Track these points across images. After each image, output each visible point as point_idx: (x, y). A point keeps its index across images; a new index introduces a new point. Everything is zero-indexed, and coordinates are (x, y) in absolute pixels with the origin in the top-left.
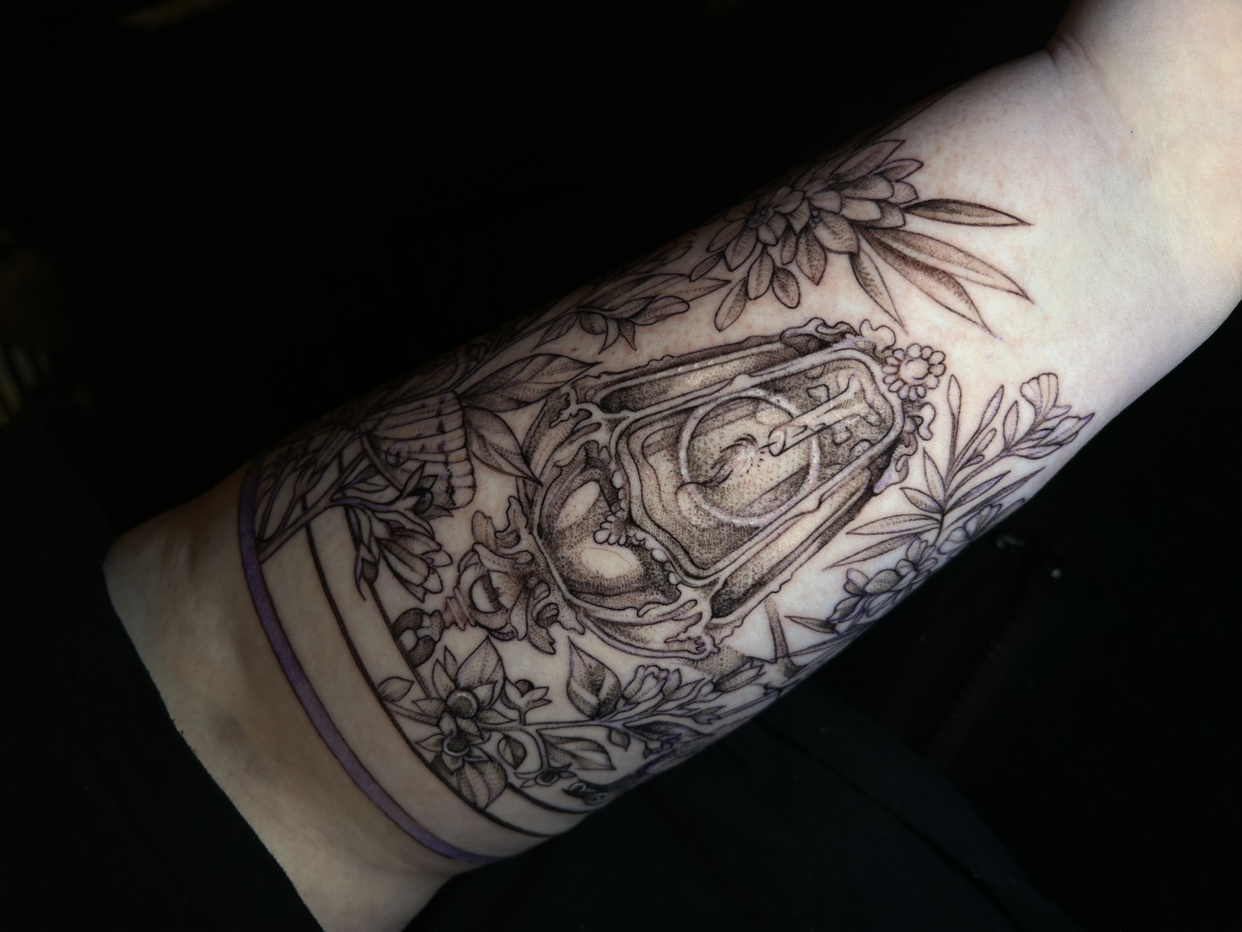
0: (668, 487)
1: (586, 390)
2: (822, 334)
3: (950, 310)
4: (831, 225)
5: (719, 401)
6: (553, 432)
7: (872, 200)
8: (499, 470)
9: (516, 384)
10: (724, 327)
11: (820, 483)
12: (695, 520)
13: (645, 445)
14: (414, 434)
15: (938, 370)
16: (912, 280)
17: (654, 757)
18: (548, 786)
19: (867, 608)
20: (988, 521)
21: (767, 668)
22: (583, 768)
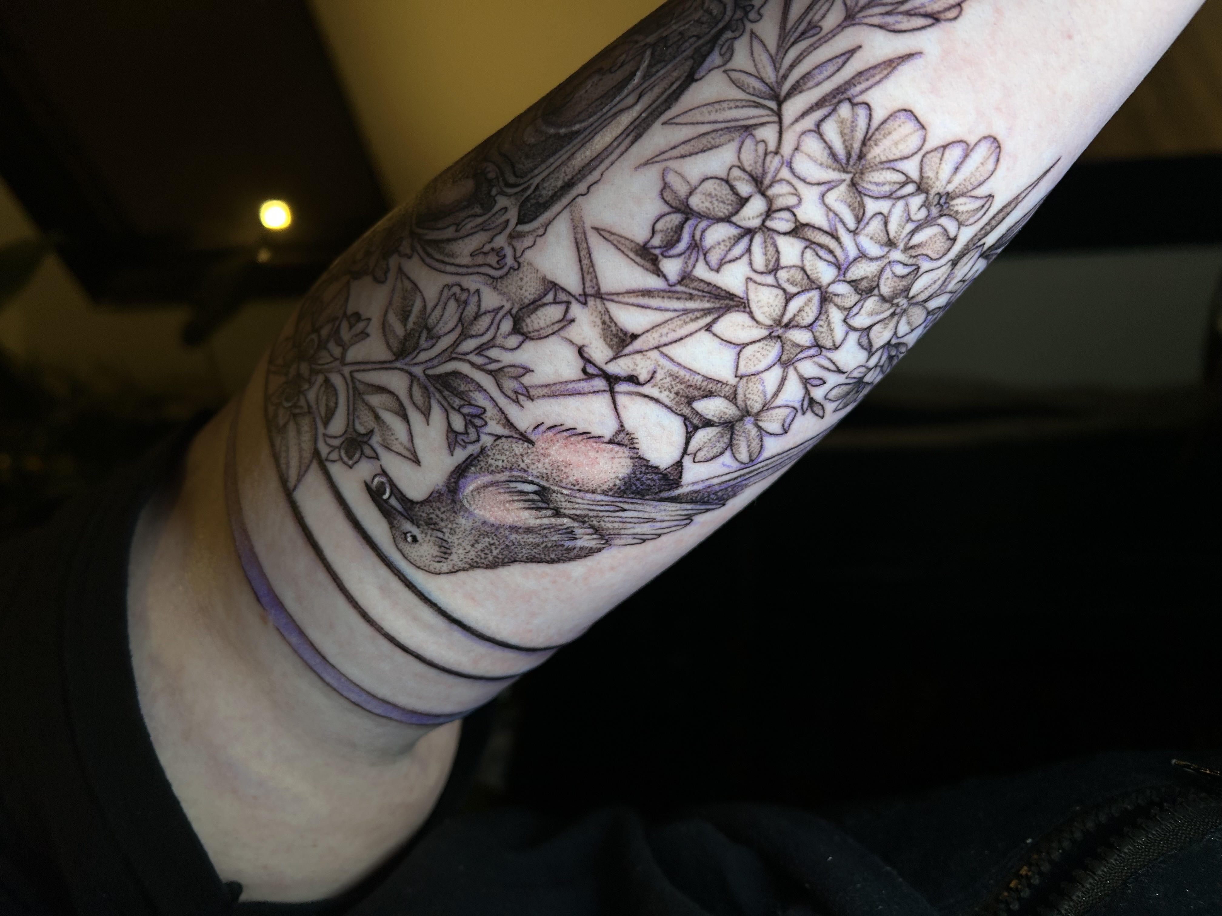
11: (644, 81)
12: (530, 140)
17: (461, 455)
18: (351, 467)
19: (701, 243)
20: (859, 135)
21: (576, 310)
22: (386, 444)
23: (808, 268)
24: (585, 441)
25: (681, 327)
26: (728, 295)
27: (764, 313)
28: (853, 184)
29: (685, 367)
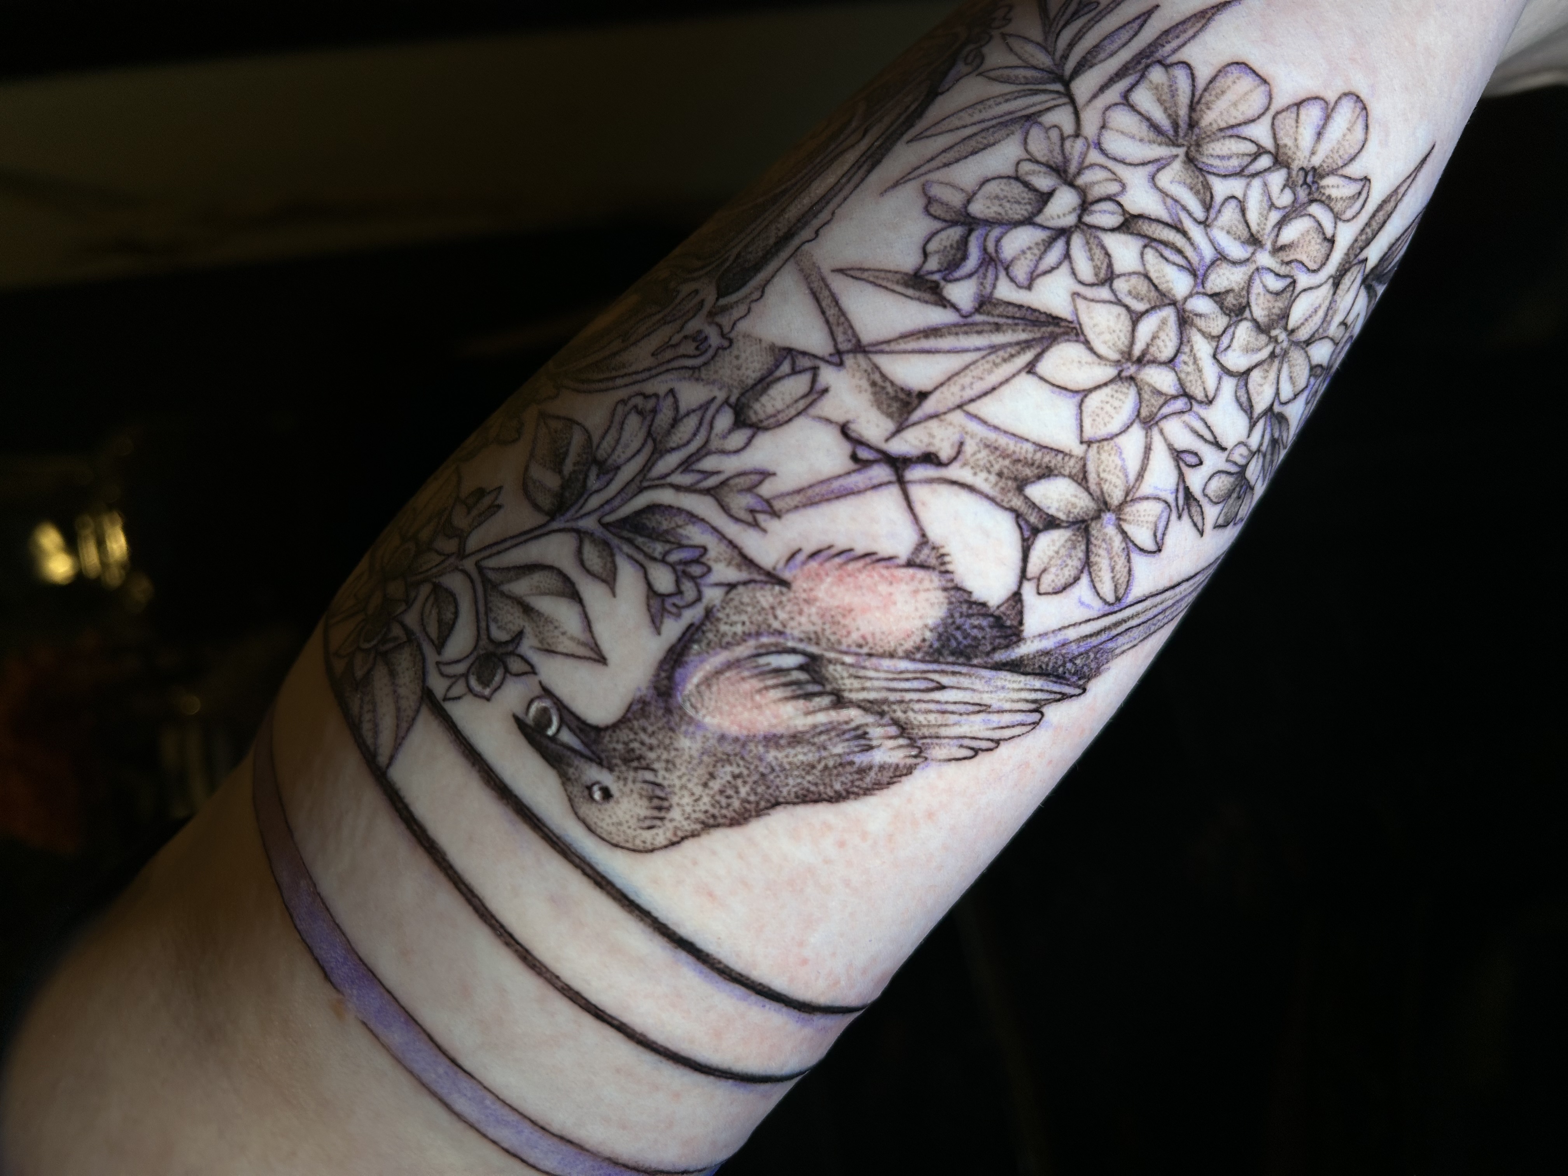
11: (865, 118)
17: (673, 629)
18: (488, 699)
19: (997, 256)
20: (1184, 99)
21: (828, 375)
22: (546, 646)
23: (1153, 275)
24: (869, 568)
25: (990, 372)
26: (1050, 320)
27: (1105, 343)
28: (1190, 160)
29: (1006, 432)
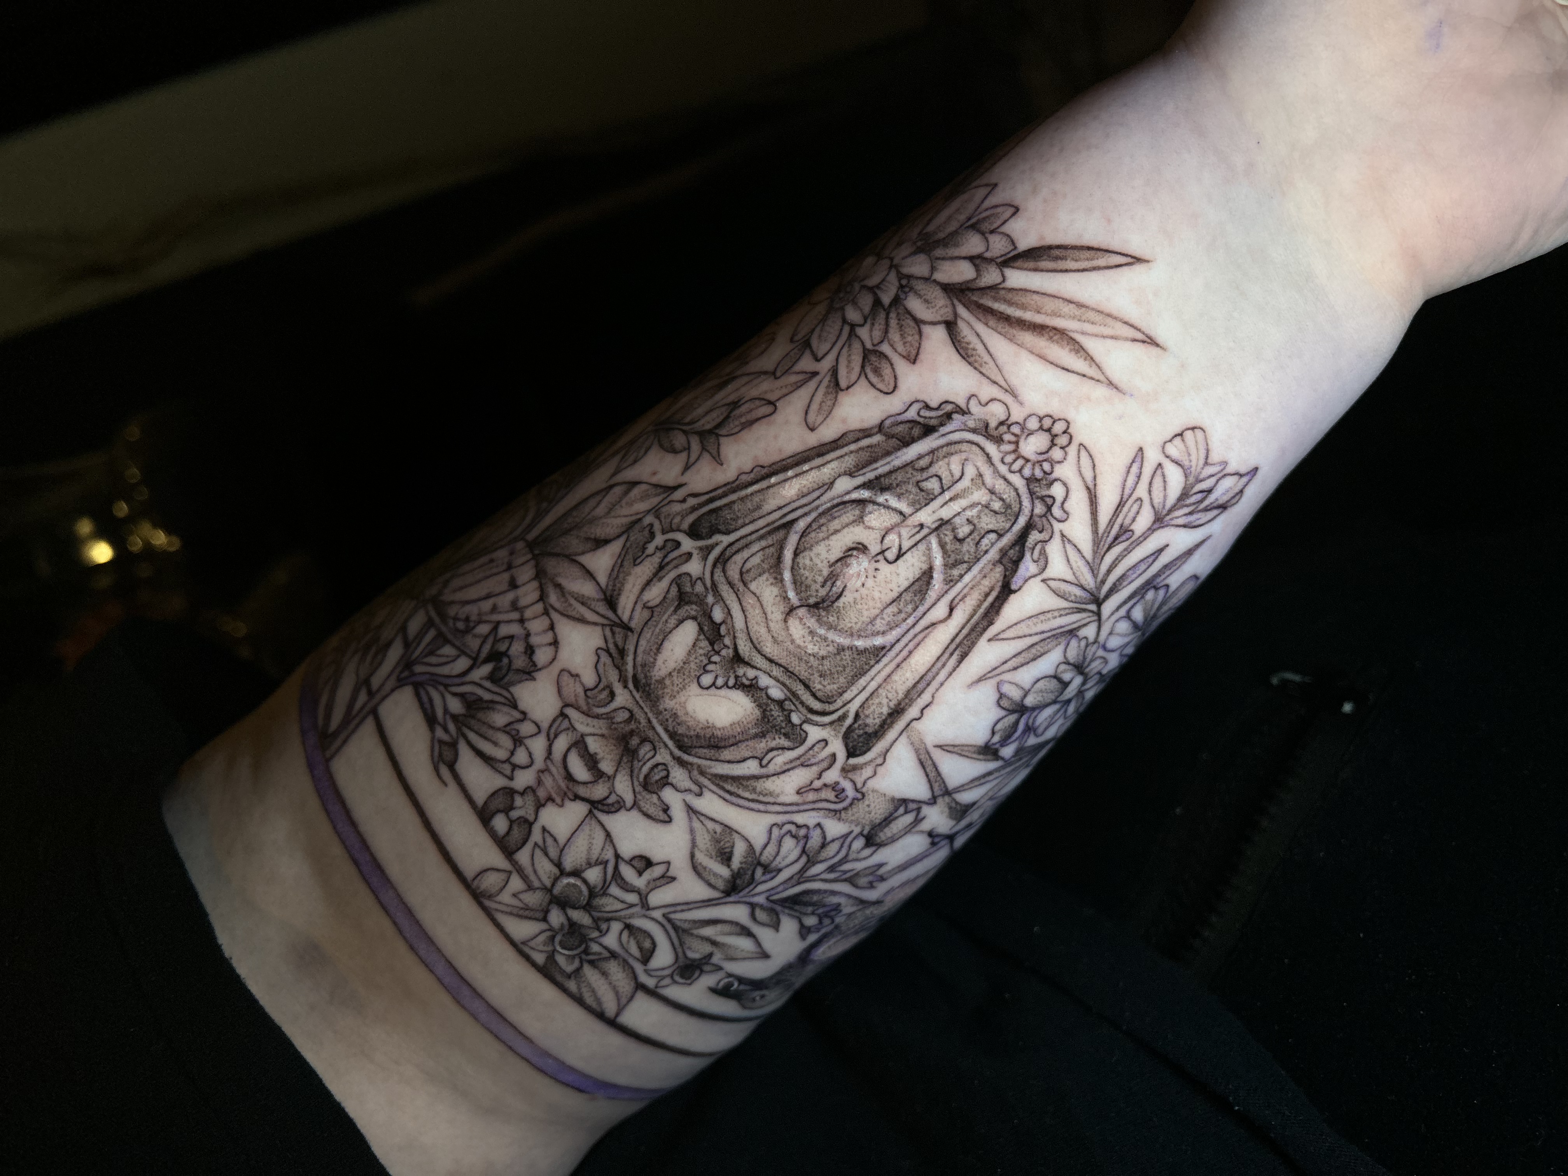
0: (776, 614)
1: (671, 517)
2: (925, 418)
3: (1067, 370)
4: (922, 293)
5: (821, 510)
6: (638, 570)
7: (965, 258)
8: (582, 620)
9: (592, 521)
10: (816, 425)
11: (948, 587)
12: (811, 648)
13: (744, 570)
14: (484, 593)
15: (1063, 440)
16: (1019, 342)
18: (689, 984)
19: (1032, 726)
20: (1156, 606)
21: (926, 810)
22: (729, 957)
